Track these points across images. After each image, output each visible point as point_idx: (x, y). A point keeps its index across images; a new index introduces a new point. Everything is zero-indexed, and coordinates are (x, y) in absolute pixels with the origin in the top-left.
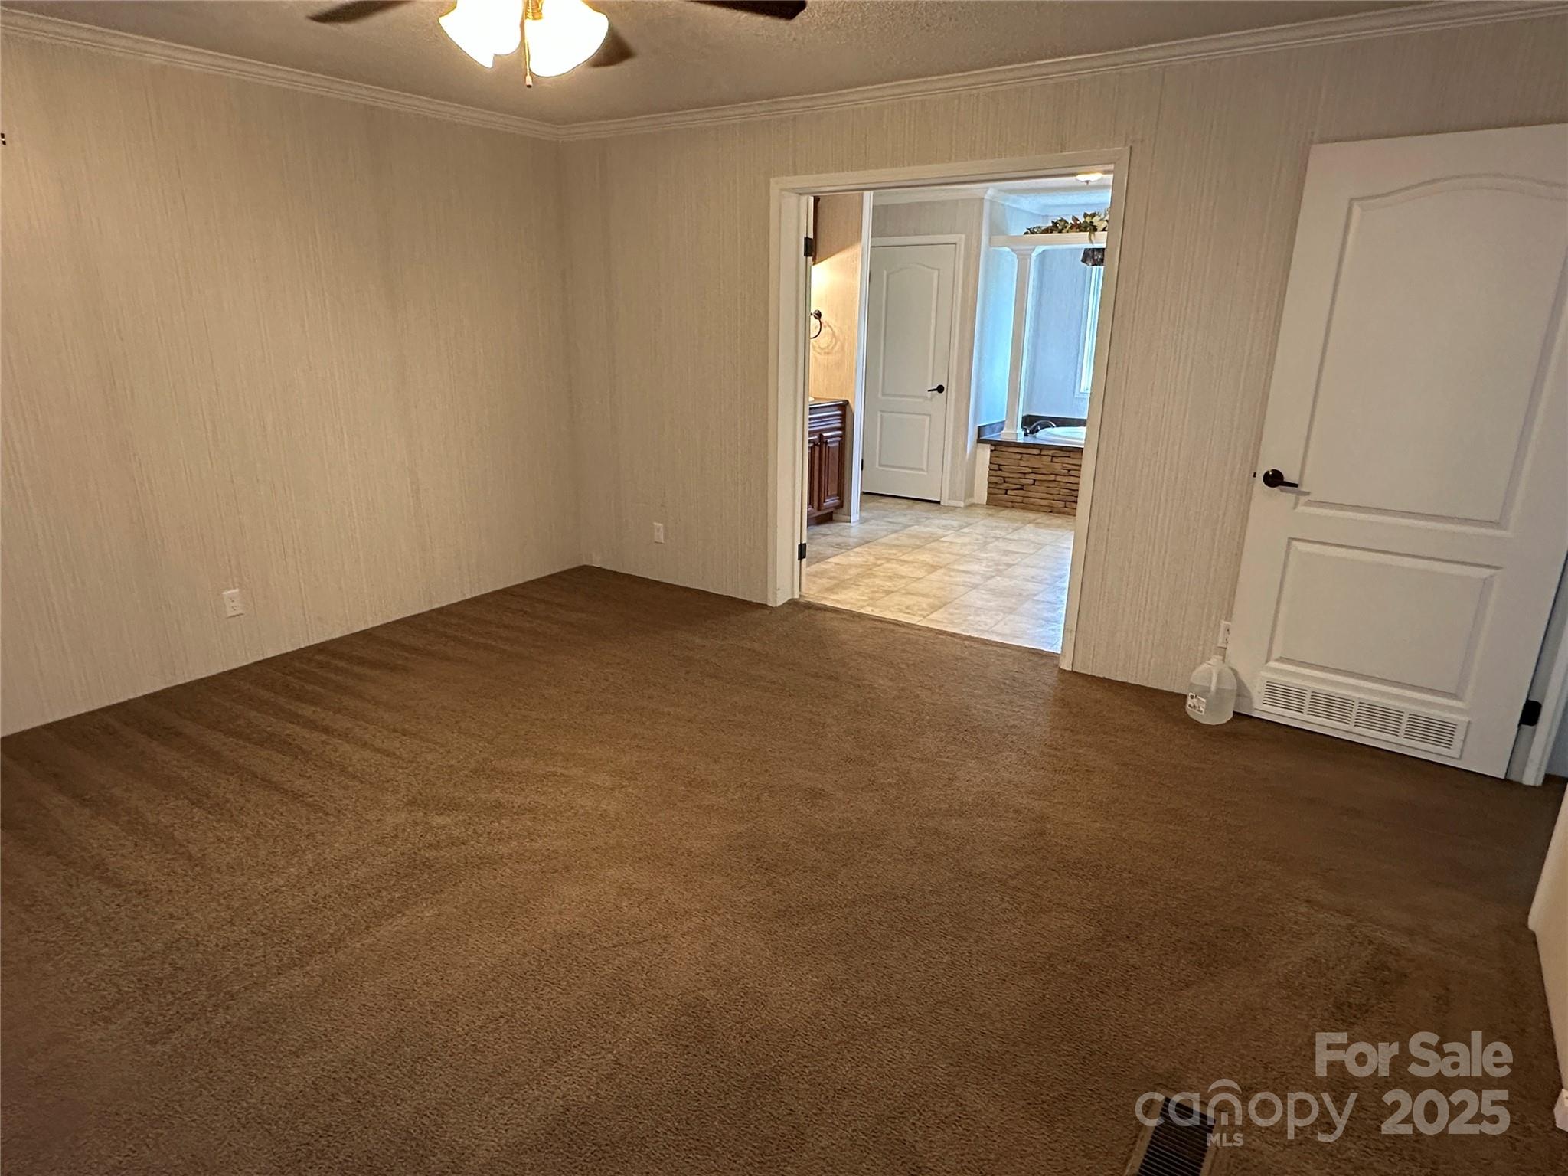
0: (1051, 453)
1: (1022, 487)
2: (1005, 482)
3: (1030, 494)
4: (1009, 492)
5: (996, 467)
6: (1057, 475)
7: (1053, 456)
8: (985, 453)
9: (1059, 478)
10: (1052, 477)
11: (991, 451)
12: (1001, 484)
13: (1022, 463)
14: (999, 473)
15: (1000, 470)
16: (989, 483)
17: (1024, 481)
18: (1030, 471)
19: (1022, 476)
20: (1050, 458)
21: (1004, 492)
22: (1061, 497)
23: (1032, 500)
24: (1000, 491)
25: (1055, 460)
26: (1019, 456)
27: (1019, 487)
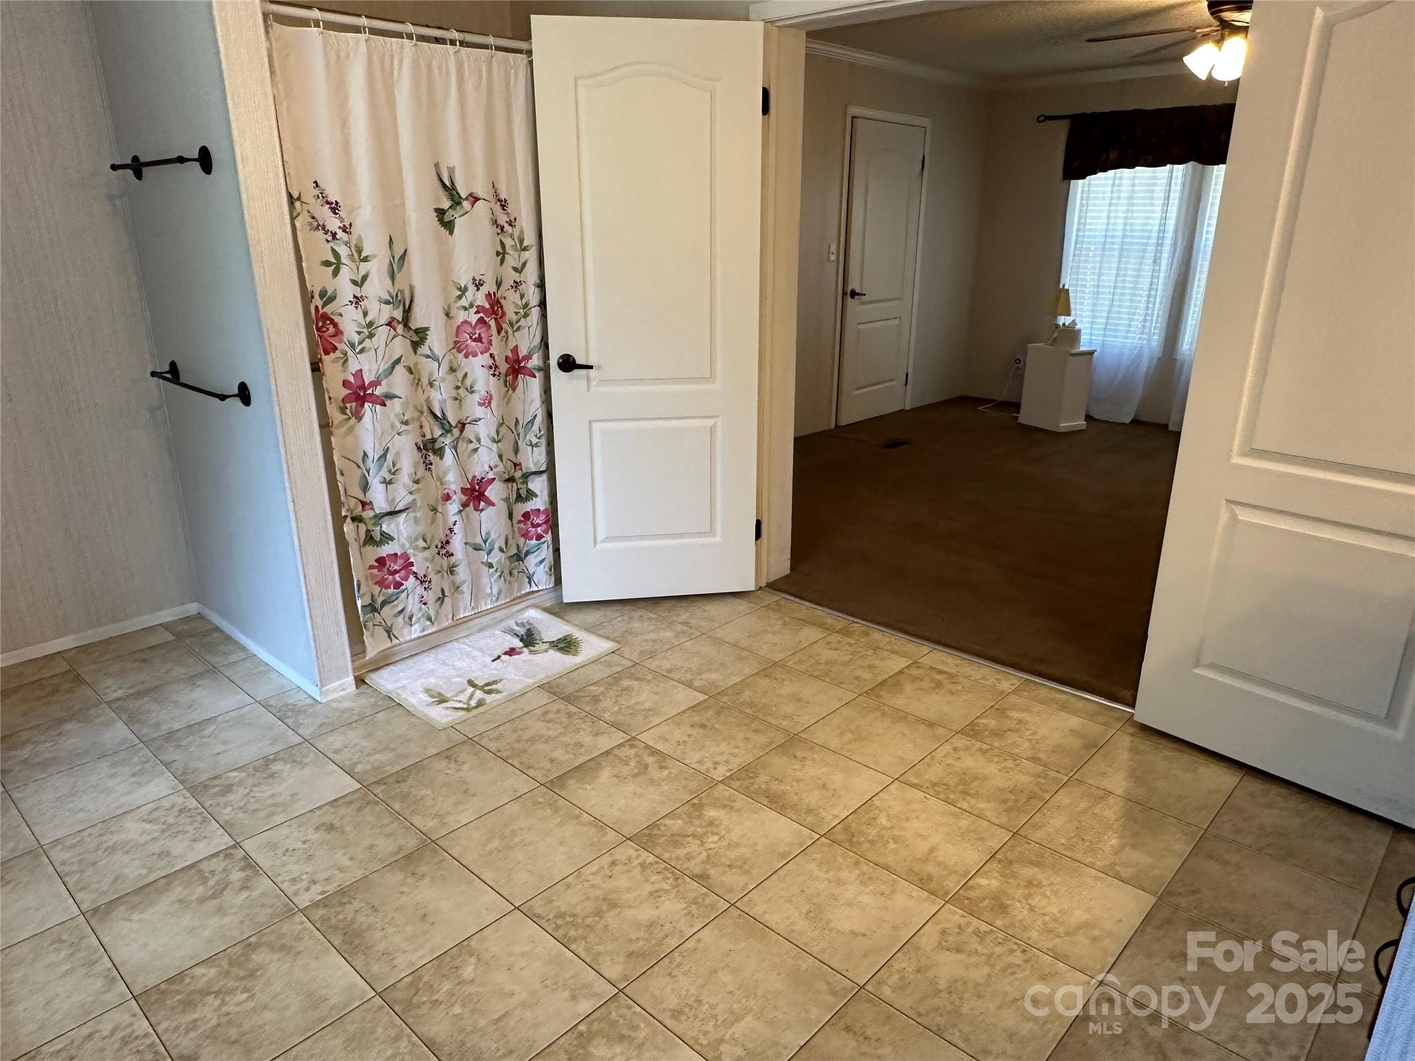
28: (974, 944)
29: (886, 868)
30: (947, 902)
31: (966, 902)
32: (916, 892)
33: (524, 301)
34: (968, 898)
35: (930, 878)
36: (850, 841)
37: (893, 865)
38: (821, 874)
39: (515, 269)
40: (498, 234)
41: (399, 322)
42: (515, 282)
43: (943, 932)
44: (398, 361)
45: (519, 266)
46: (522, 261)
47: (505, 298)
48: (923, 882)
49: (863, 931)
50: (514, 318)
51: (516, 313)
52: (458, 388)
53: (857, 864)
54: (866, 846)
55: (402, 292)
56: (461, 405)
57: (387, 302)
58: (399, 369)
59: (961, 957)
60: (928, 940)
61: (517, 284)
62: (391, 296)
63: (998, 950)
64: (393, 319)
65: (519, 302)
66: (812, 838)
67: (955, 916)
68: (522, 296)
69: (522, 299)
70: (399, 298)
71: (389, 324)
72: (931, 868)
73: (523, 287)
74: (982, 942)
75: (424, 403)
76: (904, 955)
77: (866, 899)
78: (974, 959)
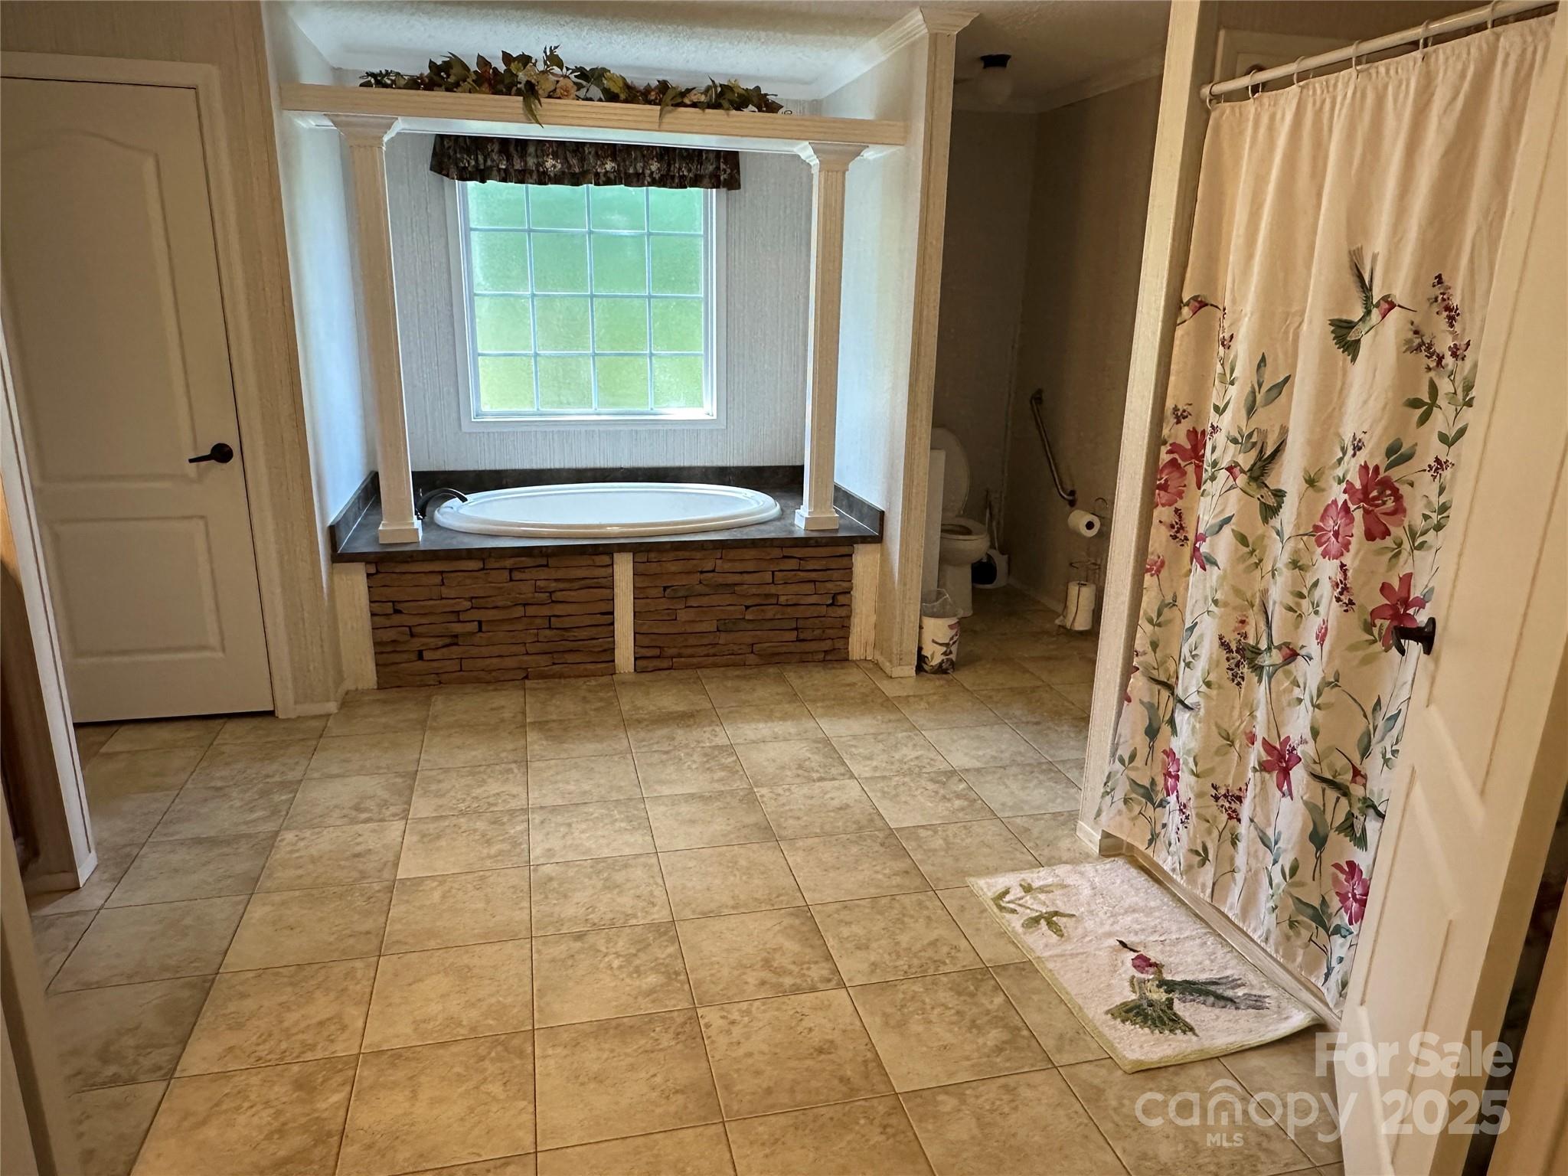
0: (509, 563)
1: (454, 640)
2: (412, 635)
3: (475, 651)
4: (427, 655)
5: (389, 608)
6: (525, 605)
7: (511, 570)
8: (355, 582)
9: (531, 611)
10: (519, 611)
11: (369, 575)
12: (405, 642)
13: (445, 592)
14: (397, 619)
15: (397, 612)
16: (376, 644)
17: (457, 628)
18: (468, 604)
19: (453, 618)
20: (506, 574)
21: (413, 656)
22: (539, 647)
23: (480, 663)
24: (405, 656)
25: (517, 575)
26: (437, 579)
27: (447, 641)
28: (308, 1037)
29: (443, 1045)
30: (360, 1053)
31: (340, 1067)
32: (397, 1044)
33: (1442, 499)
34: (341, 1070)
35: (393, 1065)
36: (502, 1043)
37: (441, 1052)
38: (493, 1000)
39: (1443, 438)
40: (1429, 369)
41: (1242, 471)
42: (1437, 460)
43: (344, 1028)
44: (1228, 520)
45: (1452, 433)
46: (1459, 425)
47: (1412, 485)
48: (396, 1057)
49: (414, 986)
50: (1420, 524)
51: (1426, 517)
52: (1301, 596)
53: (473, 1029)
54: (482, 1051)
55: (1264, 434)
56: (1297, 626)
57: (1235, 441)
58: (1227, 531)
59: (314, 1021)
60: (354, 1015)
61: (1440, 465)
62: (1240, 432)
63: (284, 1045)
64: (1237, 464)
65: (1434, 498)
66: (539, 1022)
67: (343, 1048)
68: (1442, 490)
69: (1440, 494)
70: (1254, 440)
71: (1230, 469)
72: (400, 1074)
73: (1447, 473)
74: (303, 1043)
75: (1258, 595)
76: (364, 993)
77: (434, 1008)
78: (303, 1025)
